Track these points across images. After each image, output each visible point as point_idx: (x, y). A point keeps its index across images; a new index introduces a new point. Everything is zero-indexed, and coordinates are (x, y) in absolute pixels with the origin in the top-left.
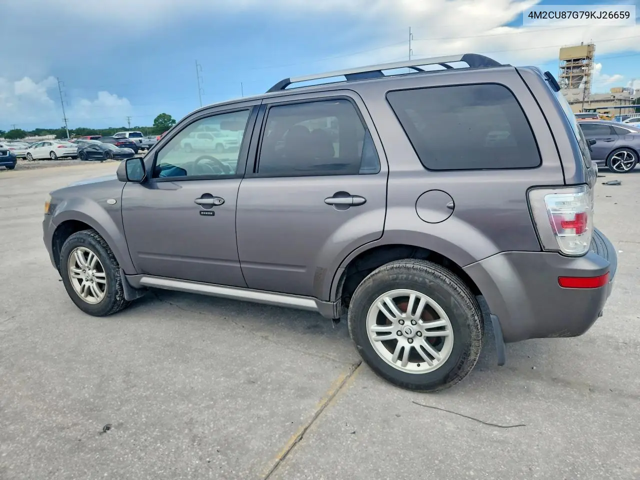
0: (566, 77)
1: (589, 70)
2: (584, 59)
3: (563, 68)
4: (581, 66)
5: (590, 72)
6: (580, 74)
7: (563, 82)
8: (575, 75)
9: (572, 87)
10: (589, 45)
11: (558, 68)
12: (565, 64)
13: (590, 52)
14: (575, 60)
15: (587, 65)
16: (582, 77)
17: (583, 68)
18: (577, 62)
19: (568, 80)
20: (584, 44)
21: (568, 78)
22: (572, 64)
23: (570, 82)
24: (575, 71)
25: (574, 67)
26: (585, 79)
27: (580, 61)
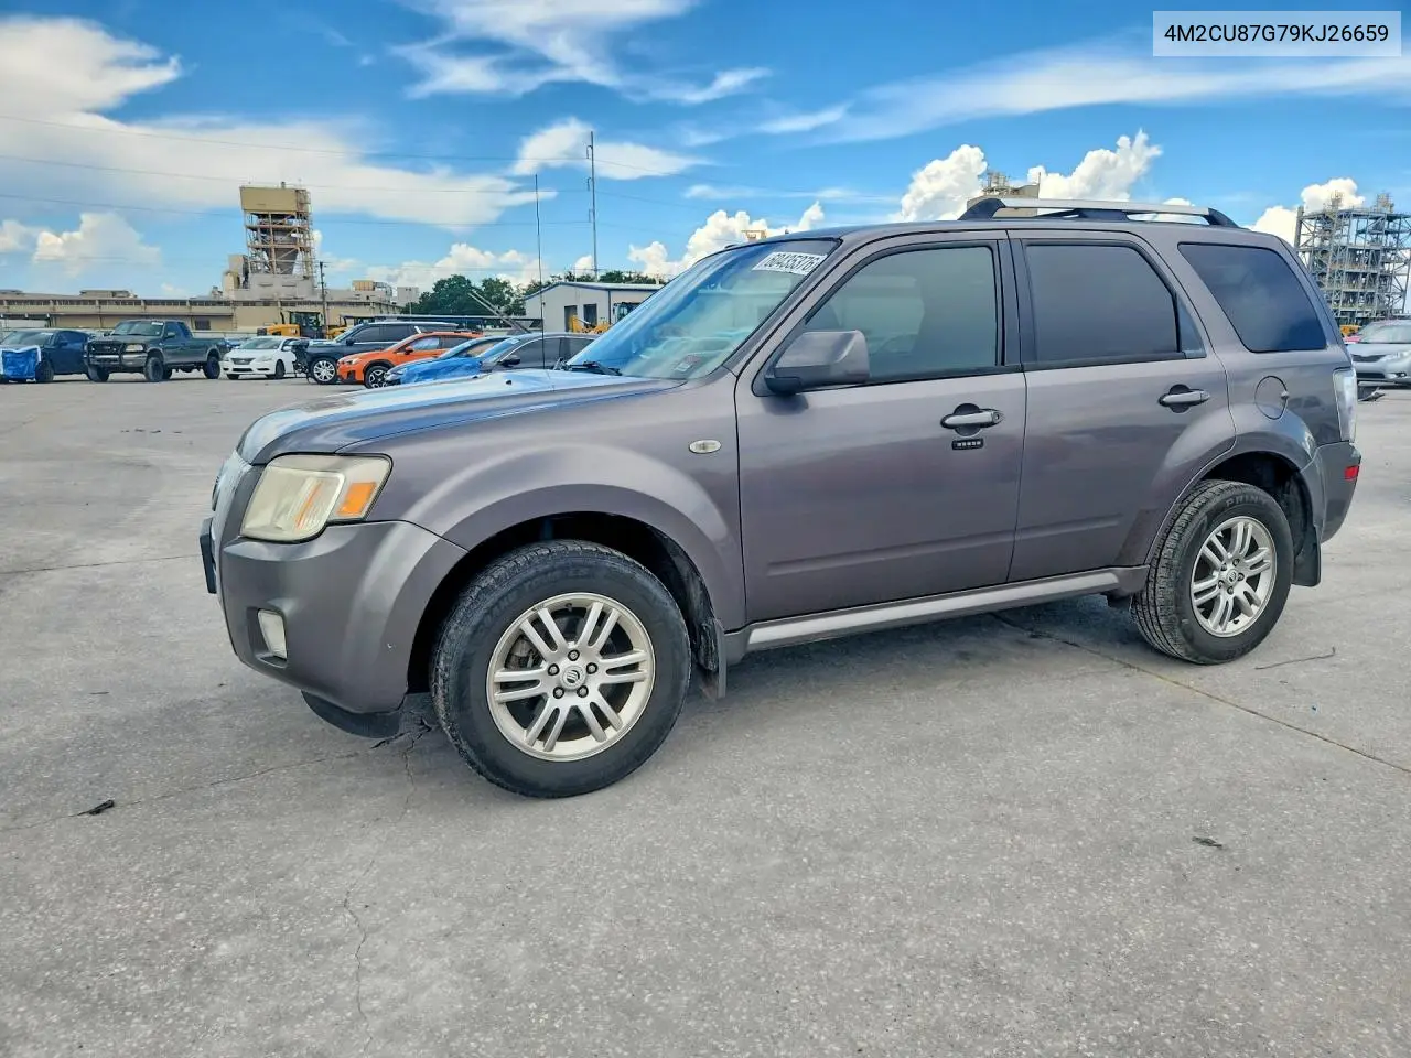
0: (263, 249)
1: (305, 240)
2: (293, 217)
3: (254, 229)
4: (289, 231)
5: (308, 245)
6: (291, 246)
7: (258, 259)
8: (280, 246)
9: (279, 270)
10: (297, 191)
11: (244, 228)
12: (255, 221)
13: (302, 204)
14: (276, 216)
15: (301, 230)
16: (296, 252)
17: (293, 235)
18: (280, 221)
19: (269, 256)
20: (287, 187)
21: (267, 251)
22: (269, 223)
23: (274, 260)
24: (278, 238)
25: (276, 231)
26: (300, 256)
27: (286, 220)
